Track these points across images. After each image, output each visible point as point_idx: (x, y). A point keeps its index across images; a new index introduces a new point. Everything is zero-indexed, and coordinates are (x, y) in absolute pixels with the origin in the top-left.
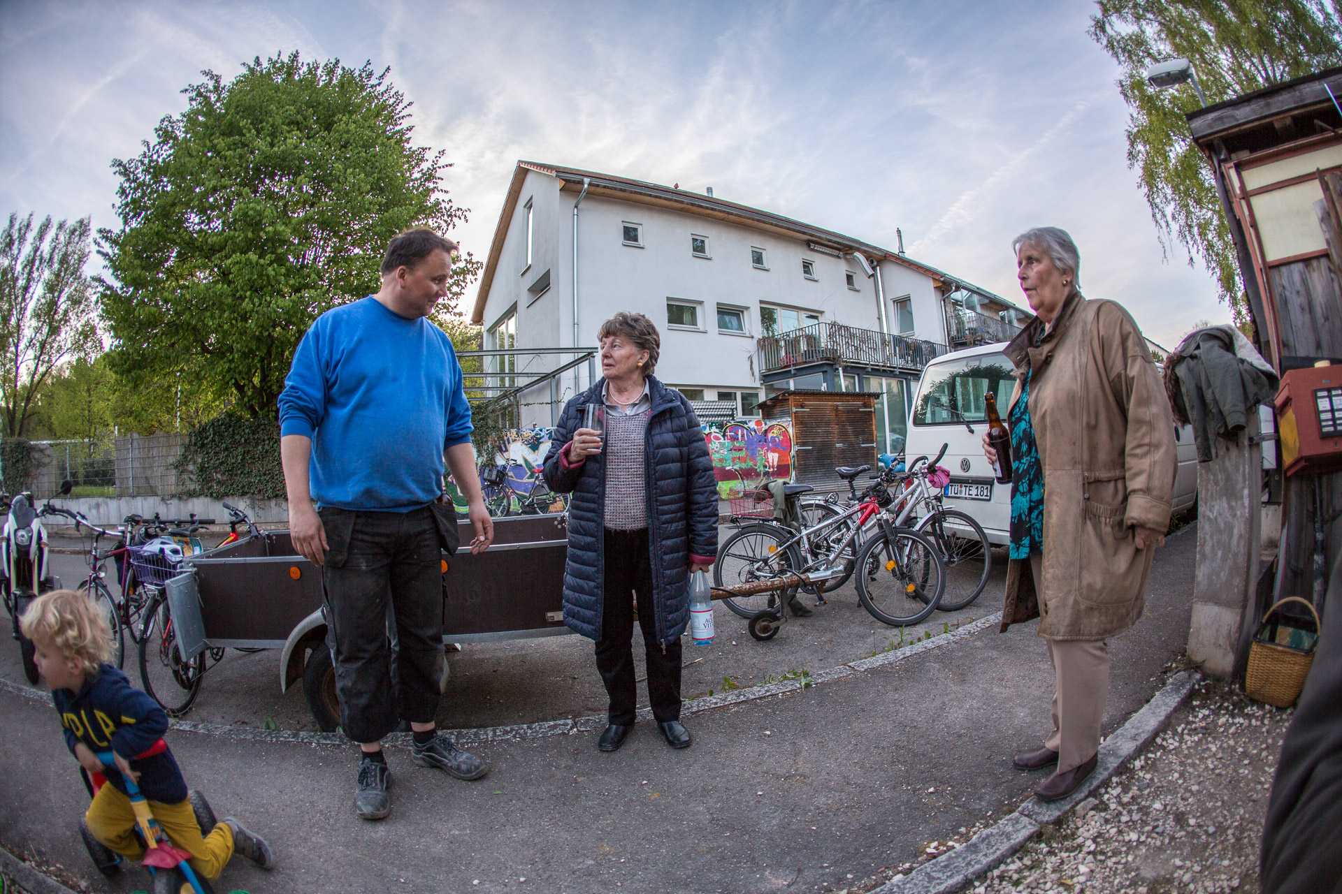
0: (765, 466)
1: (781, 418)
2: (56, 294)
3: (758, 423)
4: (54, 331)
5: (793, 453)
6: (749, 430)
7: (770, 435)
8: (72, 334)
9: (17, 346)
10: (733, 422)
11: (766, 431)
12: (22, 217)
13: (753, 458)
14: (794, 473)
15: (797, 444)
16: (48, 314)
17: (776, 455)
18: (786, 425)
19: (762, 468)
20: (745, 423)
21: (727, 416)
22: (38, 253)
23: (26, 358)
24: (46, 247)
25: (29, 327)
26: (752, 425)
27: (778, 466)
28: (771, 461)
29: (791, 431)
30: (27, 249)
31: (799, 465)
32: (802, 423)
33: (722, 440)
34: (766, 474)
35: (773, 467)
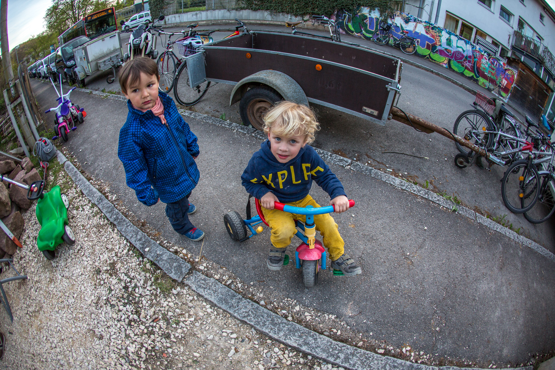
0: (500, 83)
1: (514, 69)
3: (504, 64)
5: (513, 86)
6: (499, 64)
7: (507, 72)
10: (494, 57)
11: (506, 70)
13: (497, 77)
14: (510, 94)
15: (516, 84)
17: (506, 82)
18: (514, 73)
19: (499, 83)
20: (499, 60)
21: (493, 52)
26: (502, 63)
27: (505, 87)
28: (503, 83)
29: (515, 76)
31: (513, 93)
32: (521, 77)
33: (487, 61)
34: (499, 86)
35: (503, 86)
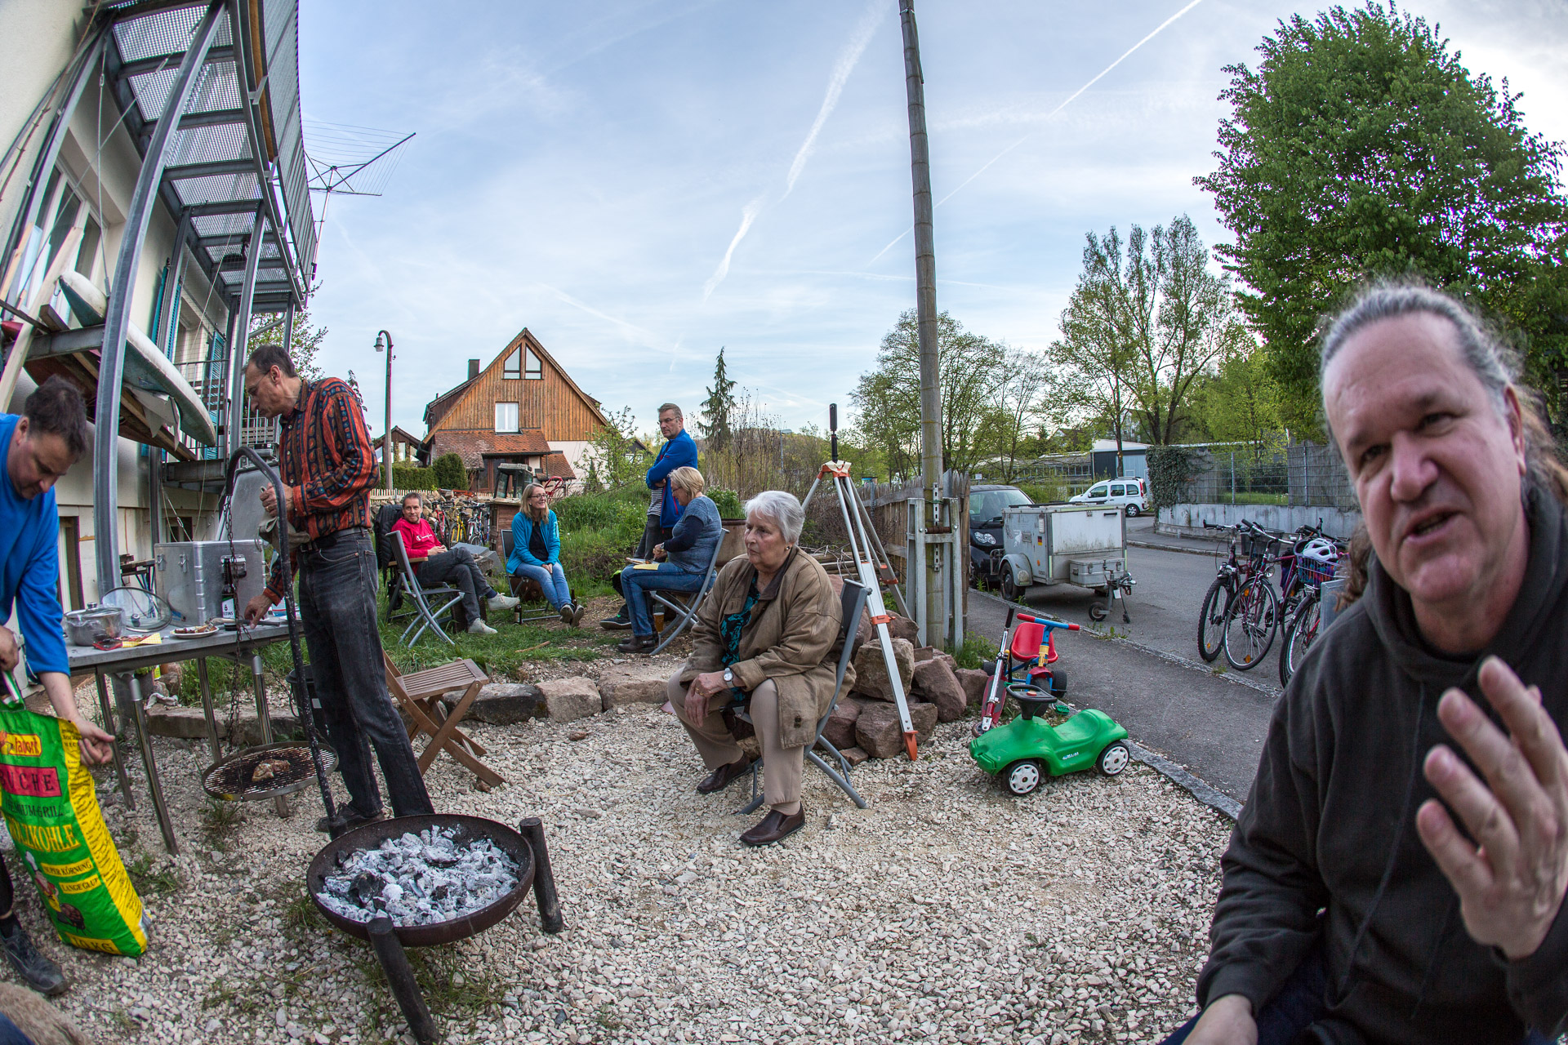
2: (1182, 299)
4: (1192, 335)
8: (1215, 336)
9: (1148, 355)
12: (1103, 233)
16: (1179, 320)
22: (1142, 263)
23: (1163, 364)
24: (1148, 255)
25: (1158, 335)
30: (1125, 262)
